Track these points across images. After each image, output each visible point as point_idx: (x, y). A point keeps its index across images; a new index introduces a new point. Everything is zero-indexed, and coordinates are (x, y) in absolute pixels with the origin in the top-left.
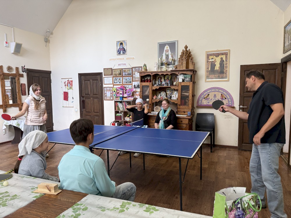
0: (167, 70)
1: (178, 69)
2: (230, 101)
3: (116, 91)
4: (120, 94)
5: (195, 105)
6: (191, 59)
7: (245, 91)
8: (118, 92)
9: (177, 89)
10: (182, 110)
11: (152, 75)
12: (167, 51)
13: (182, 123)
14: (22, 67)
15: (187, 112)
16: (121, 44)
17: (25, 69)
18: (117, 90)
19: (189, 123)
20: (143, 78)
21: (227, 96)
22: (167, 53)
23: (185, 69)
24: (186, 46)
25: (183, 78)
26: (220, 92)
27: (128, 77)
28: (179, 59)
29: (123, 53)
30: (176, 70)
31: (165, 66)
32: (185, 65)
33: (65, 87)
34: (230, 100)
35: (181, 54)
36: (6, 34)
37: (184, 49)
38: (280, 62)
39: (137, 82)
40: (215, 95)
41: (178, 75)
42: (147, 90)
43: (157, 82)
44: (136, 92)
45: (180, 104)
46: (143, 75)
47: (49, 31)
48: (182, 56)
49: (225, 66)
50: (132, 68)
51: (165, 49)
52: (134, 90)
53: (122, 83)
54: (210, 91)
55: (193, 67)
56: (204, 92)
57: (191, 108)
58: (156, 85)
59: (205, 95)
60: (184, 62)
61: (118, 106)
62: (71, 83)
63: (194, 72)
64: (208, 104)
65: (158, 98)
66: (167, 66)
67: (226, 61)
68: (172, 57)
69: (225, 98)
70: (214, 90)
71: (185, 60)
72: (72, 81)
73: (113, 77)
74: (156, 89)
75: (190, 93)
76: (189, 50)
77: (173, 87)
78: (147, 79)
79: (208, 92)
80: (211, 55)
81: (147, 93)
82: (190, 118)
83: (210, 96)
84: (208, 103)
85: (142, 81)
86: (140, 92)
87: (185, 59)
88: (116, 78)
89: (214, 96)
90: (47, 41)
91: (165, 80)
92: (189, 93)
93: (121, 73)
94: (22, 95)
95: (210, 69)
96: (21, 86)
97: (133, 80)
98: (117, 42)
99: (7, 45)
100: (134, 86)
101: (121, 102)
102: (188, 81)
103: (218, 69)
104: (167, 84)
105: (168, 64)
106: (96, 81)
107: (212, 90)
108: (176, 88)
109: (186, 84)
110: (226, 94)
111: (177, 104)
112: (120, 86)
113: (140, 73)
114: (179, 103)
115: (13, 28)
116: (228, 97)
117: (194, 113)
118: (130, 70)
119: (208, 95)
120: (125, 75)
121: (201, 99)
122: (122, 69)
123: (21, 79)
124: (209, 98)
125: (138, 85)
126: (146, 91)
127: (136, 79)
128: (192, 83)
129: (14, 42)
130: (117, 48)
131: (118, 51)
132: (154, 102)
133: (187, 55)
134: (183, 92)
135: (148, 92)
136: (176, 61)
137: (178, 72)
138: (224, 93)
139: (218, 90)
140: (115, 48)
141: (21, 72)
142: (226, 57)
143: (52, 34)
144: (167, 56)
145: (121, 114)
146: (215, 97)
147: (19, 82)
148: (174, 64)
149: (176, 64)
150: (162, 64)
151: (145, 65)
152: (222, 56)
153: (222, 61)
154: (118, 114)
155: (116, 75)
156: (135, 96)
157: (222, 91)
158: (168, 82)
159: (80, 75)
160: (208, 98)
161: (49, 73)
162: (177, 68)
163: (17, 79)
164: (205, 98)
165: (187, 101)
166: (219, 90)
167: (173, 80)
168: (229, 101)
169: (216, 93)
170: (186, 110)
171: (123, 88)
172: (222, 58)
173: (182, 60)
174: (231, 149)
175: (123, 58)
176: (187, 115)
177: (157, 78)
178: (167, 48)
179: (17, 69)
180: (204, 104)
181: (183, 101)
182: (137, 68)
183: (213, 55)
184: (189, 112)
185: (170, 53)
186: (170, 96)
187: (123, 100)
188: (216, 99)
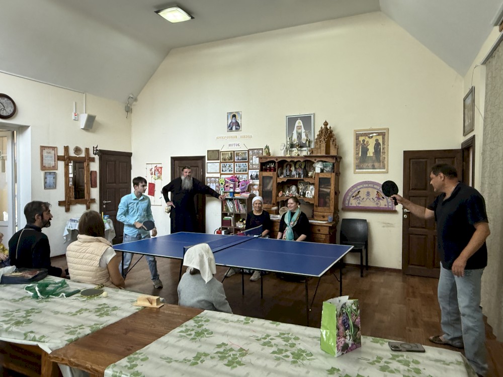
0: (298, 155)
1: (314, 155)
2: (390, 202)
3: (224, 184)
4: (231, 188)
5: (340, 206)
6: (334, 141)
7: (411, 188)
8: (227, 185)
9: (313, 182)
10: (320, 213)
11: (277, 161)
12: (299, 128)
13: (319, 233)
14: (94, 147)
15: (327, 216)
16: (234, 116)
17: (97, 150)
18: (226, 182)
19: (329, 233)
20: (264, 166)
22: (299, 131)
23: (324, 154)
24: (326, 122)
25: (322, 167)
26: (375, 188)
27: (242, 164)
28: (317, 139)
29: (236, 129)
30: (311, 155)
31: (296, 149)
32: (324, 149)
33: (151, 176)
34: (389, 200)
35: (318, 133)
36: (76, 103)
37: (323, 127)
38: (460, 147)
39: (255, 170)
40: (368, 193)
41: (314, 163)
42: (270, 182)
43: (285, 171)
44: (254, 185)
45: (317, 205)
46: (264, 161)
47: (132, 96)
48: (320, 136)
49: (382, 151)
50: (248, 151)
51: (297, 124)
52: (251, 182)
53: (233, 172)
54: (362, 186)
55: (336, 151)
56: (353, 187)
57: (333, 211)
58: (282, 176)
59: (354, 192)
60: (324, 145)
61: (226, 206)
62: (159, 170)
63: (338, 159)
64: (358, 205)
65: (286, 195)
66: (299, 149)
67: (384, 143)
68: (307, 136)
69: (383, 198)
70: (367, 185)
71: (324, 142)
72: (161, 168)
73: (221, 162)
74: (283, 182)
75: (331, 190)
76: (330, 128)
77: (307, 180)
78: (270, 167)
79: (359, 187)
80: (362, 135)
81: (269, 188)
82: (331, 225)
83: (360, 194)
84: (359, 203)
85: (262, 170)
86: (260, 185)
87: (324, 140)
88: (225, 164)
89: (366, 194)
90: (128, 110)
91: (295, 168)
92: (330, 188)
93: (232, 157)
94: (92, 187)
95: (360, 155)
96: (91, 174)
97: (250, 168)
98: (228, 113)
99: (76, 118)
100: (251, 176)
101: (231, 200)
102: (329, 171)
103: (372, 155)
104: (299, 174)
105: (301, 146)
106: (195, 168)
107: (365, 186)
108: (311, 181)
109: (325, 177)
111: (313, 204)
112: (230, 176)
113: (260, 158)
114: (316, 203)
115: (86, 95)
117: (339, 218)
118: (245, 153)
119: (359, 192)
120: (238, 159)
121: (348, 198)
122: (234, 151)
123: (92, 164)
124: (360, 197)
125: (257, 175)
126: (268, 184)
127: (254, 166)
128: (334, 174)
129: (86, 113)
130: (228, 122)
131: (230, 126)
132: (280, 201)
133: (328, 134)
134: (322, 188)
135: (271, 186)
136: (311, 142)
137: (314, 159)
139: (372, 186)
140: (225, 122)
141: (92, 155)
142: (383, 138)
143: (136, 100)
144: (299, 135)
145: (230, 218)
146: (368, 195)
147: (89, 169)
148: (309, 146)
149: (313, 146)
150: (292, 146)
151: (267, 147)
152: (378, 137)
153: (377, 144)
154: (226, 217)
155: (225, 160)
156: (252, 191)
157: (379, 188)
158: (301, 172)
159: (174, 159)
160: (358, 196)
161: (129, 155)
162: (312, 152)
163: (85, 164)
164: (353, 197)
165: (327, 200)
166: (374, 186)
167: (308, 169)
168: (388, 202)
169: (370, 190)
170: (325, 214)
171: (235, 180)
172: (377, 140)
173: (320, 141)
174: (392, 273)
175: (236, 137)
176: (328, 221)
177: (285, 165)
178: (299, 123)
179: (87, 150)
180: (352, 205)
181: (322, 200)
182: (256, 151)
183: (365, 135)
184: (330, 217)
185: (303, 130)
186: (303, 192)
187: (234, 196)
188: (370, 199)
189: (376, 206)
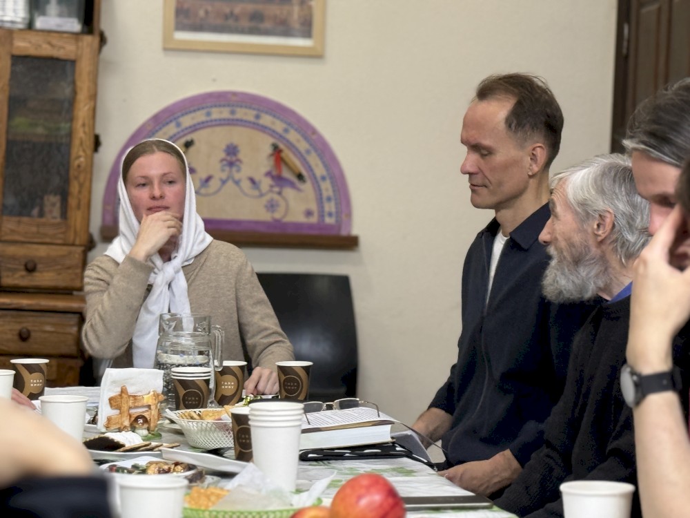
2: (329, 199)
5: (95, 220)
10: (11, 250)
21: (314, 160)
26: (264, 129)
34: (327, 187)
40: (232, 150)
54: (200, 116)
56: (161, 120)
69: (300, 177)
70: (225, 113)
79: (187, 121)
83: (195, 156)
89: (223, 155)
107: (216, 114)
110: (303, 146)
116: (320, 170)
138: (293, 136)
139: (249, 115)
146: (231, 164)
157: (279, 126)
166: (257, 117)
168: (320, 200)
169: (238, 136)
188: (237, 183)
189: (265, 216)
